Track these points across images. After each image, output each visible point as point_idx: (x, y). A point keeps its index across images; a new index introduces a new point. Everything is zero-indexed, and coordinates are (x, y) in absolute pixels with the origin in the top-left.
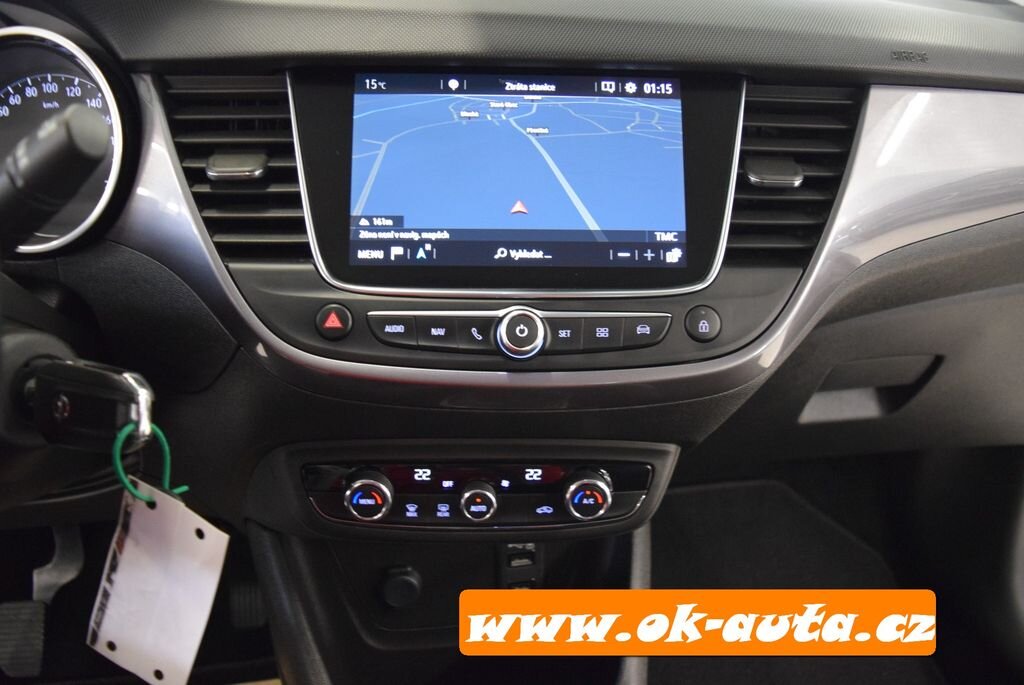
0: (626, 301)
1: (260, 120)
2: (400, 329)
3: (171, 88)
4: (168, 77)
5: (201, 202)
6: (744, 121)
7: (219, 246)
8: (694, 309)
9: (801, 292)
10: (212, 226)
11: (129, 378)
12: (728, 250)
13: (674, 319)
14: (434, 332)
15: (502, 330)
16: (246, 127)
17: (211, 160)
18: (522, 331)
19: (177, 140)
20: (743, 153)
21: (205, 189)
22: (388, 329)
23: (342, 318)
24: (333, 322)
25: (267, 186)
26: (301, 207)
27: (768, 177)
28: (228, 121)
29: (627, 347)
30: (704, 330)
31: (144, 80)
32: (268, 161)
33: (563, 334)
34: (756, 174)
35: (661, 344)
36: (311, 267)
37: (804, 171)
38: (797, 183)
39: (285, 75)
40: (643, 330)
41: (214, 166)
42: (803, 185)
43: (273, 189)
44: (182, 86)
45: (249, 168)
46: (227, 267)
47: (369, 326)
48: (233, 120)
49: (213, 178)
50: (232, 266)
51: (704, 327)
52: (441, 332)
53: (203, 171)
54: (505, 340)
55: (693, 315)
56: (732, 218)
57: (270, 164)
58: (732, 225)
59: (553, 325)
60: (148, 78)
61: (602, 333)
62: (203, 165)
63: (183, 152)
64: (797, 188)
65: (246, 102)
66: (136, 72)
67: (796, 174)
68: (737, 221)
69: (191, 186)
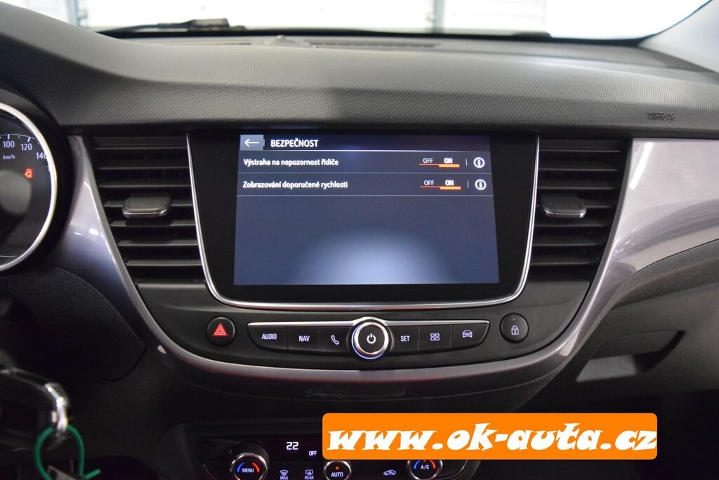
0: (454, 311)
1: (167, 170)
2: (273, 336)
3: (97, 146)
4: (95, 138)
5: (117, 234)
6: (539, 167)
7: (130, 269)
8: (507, 316)
9: (589, 300)
10: (125, 254)
11: (50, 388)
12: (531, 268)
13: (491, 324)
14: (301, 339)
15: (356, 337)
16: (156, 175)
17: (127, 201)
18: (371, 339)
19: (100, 186)
20: (539, 191)
21: (122, 224)
22: (264, 337)
23: (228, 328)
24: (220, 331)
25: (171, 223)
26: (196, 238)
27: (559, 210)
28: (142, 171)
29: (455, 348)
30: (515, 334)
31: (76, 140)
32: (171, 203)
33: (404, 339)
34: (551, 208)
35: (482, 345)
36: (204, 286)
37: (586, 205)
38: (582, 215)
39: (185, 136)
40: (467, 334)
41: (129, 207)
42: (586, 215)
43: (175, 224)
44: (106, 145)
45: (156, 208)
46: (136, 286)
47: (249, 335)
48: (147, 170)
49: (127, 217)
50: (140, 285)
51: (515, 331)
52: (306, 339)
53: (120, 211)
54: (358, 345)
55: (506, 322)
56: (534, 242)
57: (172, 205)
58: (533, 248)
59: (396, 332)
60: (80, 139)
61: (435, 337)
62: (121, 206)
63: (105, 195)
64: (582, 218)
65: (157, 156)
66: (70, 134)
67: (581, 208)
68: (538, 245)
69: (110, 222)
